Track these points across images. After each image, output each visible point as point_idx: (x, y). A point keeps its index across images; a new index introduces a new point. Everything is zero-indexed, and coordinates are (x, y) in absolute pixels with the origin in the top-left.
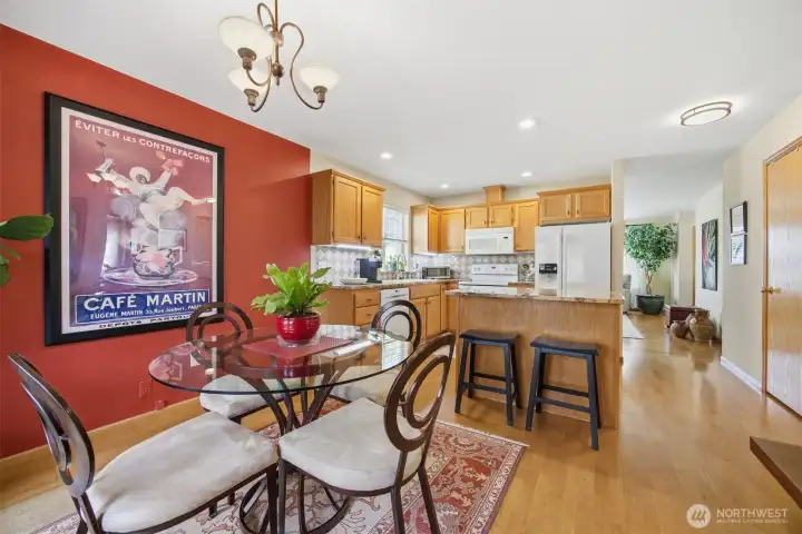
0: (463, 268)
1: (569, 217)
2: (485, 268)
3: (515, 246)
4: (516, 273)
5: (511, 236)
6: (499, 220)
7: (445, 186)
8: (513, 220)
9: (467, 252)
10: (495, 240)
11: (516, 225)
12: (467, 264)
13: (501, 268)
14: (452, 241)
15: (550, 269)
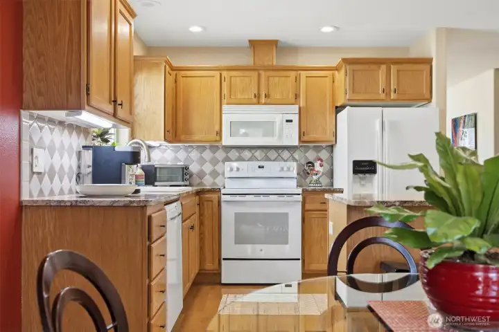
0: (208, 168)
1: (383, 96)
2: (247, 168)
3: (301, 134)
4: (295, 174)
5: (295, 118)
6: (276, 95)
7: (196, 29)
8: (297, 96)
9: (227, 140)
10: (273, 123)
11: (302, 103)
12: (214, 162)
13: (273, 168)
14: (198, 123)
15: (364, 168)
